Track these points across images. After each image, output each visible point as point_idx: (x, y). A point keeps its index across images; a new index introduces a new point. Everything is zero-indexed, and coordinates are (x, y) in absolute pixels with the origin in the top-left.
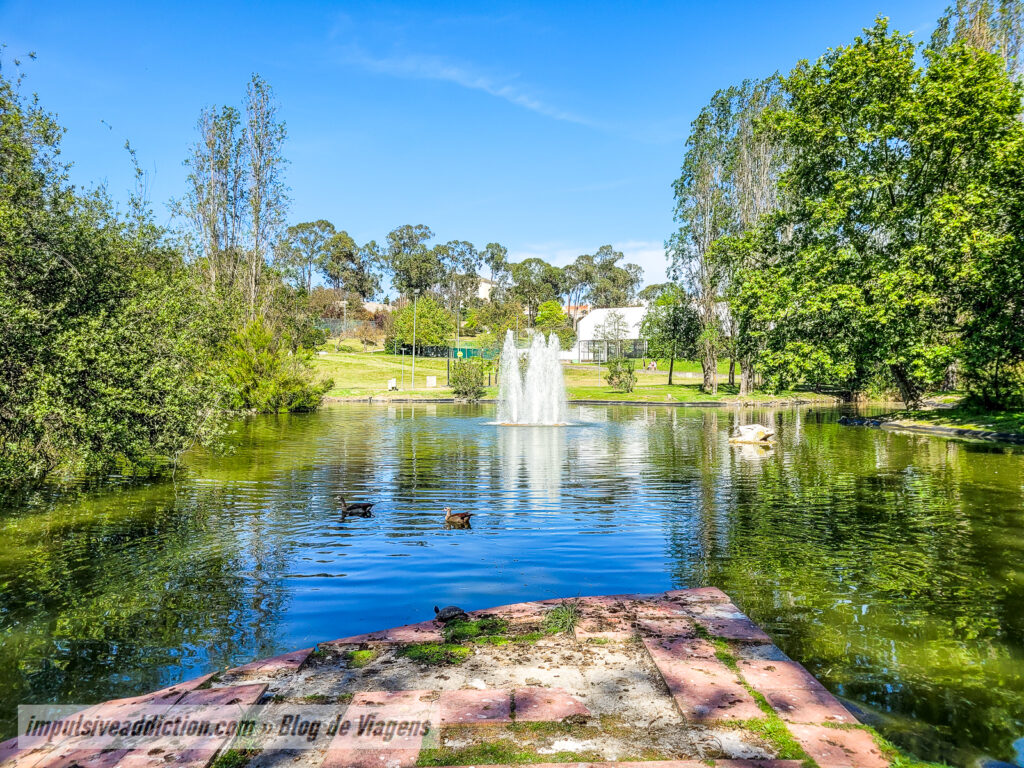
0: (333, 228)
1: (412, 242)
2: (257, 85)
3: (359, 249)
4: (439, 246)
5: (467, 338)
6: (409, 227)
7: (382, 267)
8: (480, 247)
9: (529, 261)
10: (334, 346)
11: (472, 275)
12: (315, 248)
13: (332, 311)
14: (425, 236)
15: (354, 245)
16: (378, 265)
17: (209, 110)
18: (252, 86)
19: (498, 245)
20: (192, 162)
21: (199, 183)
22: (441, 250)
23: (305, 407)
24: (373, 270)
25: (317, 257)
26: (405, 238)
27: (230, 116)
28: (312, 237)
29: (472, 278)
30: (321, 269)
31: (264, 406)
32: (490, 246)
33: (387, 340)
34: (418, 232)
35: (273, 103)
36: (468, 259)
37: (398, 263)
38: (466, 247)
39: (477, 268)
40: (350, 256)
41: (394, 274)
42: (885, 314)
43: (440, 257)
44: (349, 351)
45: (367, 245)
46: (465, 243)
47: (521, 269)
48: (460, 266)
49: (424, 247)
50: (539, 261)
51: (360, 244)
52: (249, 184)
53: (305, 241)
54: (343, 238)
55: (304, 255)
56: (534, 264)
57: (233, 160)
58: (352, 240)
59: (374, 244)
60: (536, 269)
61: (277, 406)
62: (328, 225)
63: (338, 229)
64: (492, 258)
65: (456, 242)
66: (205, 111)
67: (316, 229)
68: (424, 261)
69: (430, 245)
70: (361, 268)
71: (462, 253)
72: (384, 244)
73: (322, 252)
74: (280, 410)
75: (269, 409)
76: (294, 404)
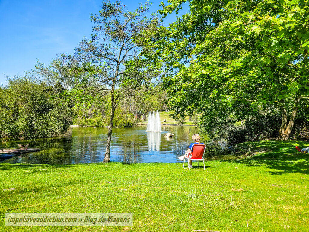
23: (127, 126)
31: (118, 126)
74: (122, 127)
75: (120, 127)
76: (125, 126)
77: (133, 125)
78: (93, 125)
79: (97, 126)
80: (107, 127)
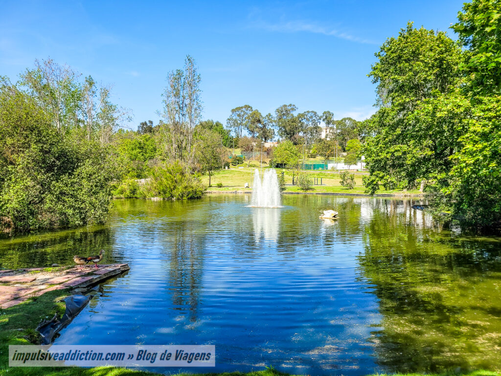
0: (252, 108)
1: (287, 112)
2: (189, 60)
3: (263, 118)
4: (300, 114)
5: (312, 159)
6: (285, 106)
7: (273, 125)
8: (320, 114)
9: (345, 119)
10: (246, 164)
11: (316, 128)
12: (244, 118)
13: (248, 148)
14: (293, 109)
15: (261, 116)
16: (271, 125)
17: (171, 73)
18: (187, 60)
19: (329, 112)
20: (164, 95)
21: (168, 103)
22: (301, 116)
23: (194, 197)
24: (269, 127)
25: (244, 122)
26: (284, 112)
27: (180, 74)
28: (242, 113)
29: (317, 129)
30: (246, 128)
31: (177, 197)
32: (325, 113)
33: (270, 161)
34: (290, 108)
35: (195, 66)
36: (314, 120)
37: (281, 123)
38: (313, 114)
39: (318, 124)
40: (259, 121)
41: (279, 128)
42: (411, 159)
43: (300, 119)
44: (254, 167)
45: (267, 115)
46: (312, 112)
47: (341, 123)
48: (310, 123)
49: (292, 115)
50: (350, 119)
51: (264, 116)
52: (187, 102)
53: (239, 115)
54: (256, 113)
55: (239, 122)
56: (347, 121)
57: (182, 92)
58: (261, 114)
59: (270, 115)
60: (348, 123)
61: (182, 196)
62: (249, 107)
63: (254, 109)
64: (326, 118)
65: (308, 112)
66: (170, 73)
67: (244, 109)
68: (292, 122)
69: (295, 114)
70: (264, 126)
71: (311, 117)
72: (275, 115)
73: (247, 120)
74: (183, 198)
75: (180, 198)
76: (189, 196)
77: (202, 194)
78: (122, 196)
79: (131, 197)
80: (152, 198)
